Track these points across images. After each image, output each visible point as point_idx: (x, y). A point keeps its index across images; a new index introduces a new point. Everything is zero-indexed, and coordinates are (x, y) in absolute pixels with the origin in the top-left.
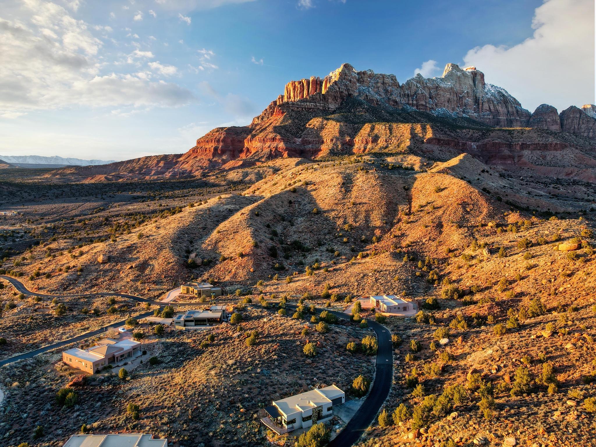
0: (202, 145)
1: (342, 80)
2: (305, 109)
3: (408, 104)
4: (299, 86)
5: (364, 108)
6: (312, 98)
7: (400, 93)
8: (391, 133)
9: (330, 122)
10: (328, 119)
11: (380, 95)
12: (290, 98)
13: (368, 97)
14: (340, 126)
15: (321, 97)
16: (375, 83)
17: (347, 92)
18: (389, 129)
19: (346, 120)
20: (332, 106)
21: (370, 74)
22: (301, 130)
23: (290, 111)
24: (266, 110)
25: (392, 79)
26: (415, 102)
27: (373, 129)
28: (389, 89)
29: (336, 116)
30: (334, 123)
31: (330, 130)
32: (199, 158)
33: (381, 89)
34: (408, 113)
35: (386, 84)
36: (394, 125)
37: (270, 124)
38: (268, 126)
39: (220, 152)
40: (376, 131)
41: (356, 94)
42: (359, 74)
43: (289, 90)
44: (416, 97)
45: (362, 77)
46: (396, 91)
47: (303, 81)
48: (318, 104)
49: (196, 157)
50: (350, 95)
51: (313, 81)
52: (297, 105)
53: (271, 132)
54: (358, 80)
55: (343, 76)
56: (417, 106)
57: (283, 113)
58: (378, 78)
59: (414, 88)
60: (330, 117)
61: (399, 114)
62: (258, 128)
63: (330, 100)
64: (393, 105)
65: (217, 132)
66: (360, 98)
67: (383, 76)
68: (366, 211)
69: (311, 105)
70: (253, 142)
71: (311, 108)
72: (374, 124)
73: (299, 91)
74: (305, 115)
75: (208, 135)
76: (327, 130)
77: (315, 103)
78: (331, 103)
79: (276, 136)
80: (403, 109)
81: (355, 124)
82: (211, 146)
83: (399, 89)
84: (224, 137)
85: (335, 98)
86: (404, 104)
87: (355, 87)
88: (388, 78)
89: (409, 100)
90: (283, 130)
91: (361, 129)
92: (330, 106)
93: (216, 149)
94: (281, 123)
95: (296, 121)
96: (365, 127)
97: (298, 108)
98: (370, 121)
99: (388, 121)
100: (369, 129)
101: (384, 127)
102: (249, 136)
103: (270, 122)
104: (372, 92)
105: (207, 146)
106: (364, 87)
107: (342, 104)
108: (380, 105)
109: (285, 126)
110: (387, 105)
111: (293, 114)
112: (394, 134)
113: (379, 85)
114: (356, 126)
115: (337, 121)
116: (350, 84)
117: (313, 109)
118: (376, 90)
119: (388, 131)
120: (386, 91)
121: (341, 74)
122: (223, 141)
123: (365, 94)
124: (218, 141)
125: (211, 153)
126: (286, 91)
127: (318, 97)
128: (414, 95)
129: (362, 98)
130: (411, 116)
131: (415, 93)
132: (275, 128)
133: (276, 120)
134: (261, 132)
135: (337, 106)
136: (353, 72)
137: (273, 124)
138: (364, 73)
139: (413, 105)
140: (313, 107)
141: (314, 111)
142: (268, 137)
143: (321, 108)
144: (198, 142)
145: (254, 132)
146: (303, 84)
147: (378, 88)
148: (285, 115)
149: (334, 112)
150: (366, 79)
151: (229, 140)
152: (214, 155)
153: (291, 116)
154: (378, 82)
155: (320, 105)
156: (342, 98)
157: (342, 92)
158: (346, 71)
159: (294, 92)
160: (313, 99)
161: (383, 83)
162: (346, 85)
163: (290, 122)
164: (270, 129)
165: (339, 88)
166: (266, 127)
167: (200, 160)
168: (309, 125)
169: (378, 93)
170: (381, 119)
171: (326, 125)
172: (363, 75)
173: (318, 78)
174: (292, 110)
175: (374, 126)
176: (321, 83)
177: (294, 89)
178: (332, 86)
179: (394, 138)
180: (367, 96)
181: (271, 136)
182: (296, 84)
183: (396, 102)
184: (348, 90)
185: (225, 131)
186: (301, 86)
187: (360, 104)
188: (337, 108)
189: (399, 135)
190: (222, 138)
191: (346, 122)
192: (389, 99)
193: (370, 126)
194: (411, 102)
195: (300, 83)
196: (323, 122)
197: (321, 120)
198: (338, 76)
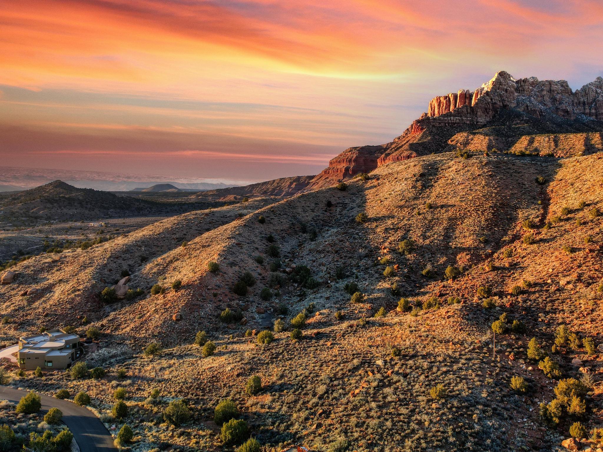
0: (334, 165)
1: (496, 90)
2: (449, 123)
3: (584, 113)
4: (445, 101)
5: (522, 120)
6: (458, 111)
7: (573, 101)
8: (556, 145)
9: (477, 136)
10: (474, 134)
11: (545, 105)
12: (434, 114)
13: (529, 108)
14: (490, 140)
15: (469, 110)
16: (538, 92)
17: (501, 104)
18: (554, 140)
19: (498, 133)
20: (482, 120)
21: (533, 82)
22: (442, 147)
23: (431, 126)
24: (408, 129)
25: (562, 86)
26: (593, 111)
27: (531, 142)
28: (558, 97)
29: (485, 130)
30: (482, 137)
31: (477, 145)
32: (330, 178)
33: (547, 98)
34: (584, 124)
35: (553, 91)
36: (562, 136)
37: (407, 142)
38: (405, 144)
39: (351, 173)
40: (536, 144)
41: (513, 105)
42: (517, 82)
43: (433, 106)
44: (596, 105)
45: (521, 86)
46: (567, 99)
47: (450, 95)
48: (464, 118)
49: (327, 178)
50: (505, 106)
51: (461, 94)
52: (439, 120)
53: (407, 150)
54: (517, 90)
55: (498, 86)
56: (596, 116)
57: (422, 129)
58: (543, 85)
59: (592, 95)
60: (477, 131)
61: (571, 125)
62: (393, 146)
63: (479, 113)
64: (563, 116)
65: (350, 151)
66: (518, 109)
67: (550, 83)
68: (450, 219)
69: (457, 119)
70: (387, 161)
71: (455, 123)
72: (534, 136)
73: (444, 107)
74: (448, 130)
75: (341, 155)
76: (472, 146)
77: (461, 117)
78: (480, 116)
79: (411, 154)
80: (577, 120)
81: (509, 137)
82: (343, 166)
83: (572, 97)
84: (357, 157)
85: (486, 111)
86: (577, 114)
87: (511, 97)
88: (556, 85)
89: (584, 109)
90: (421, 148)
91: (516, 143)
92: (479, 119)
93: (347, 169)
94: (419, 140)
95: (437, 137)
96: (521, 140)
97: (440, 123)
98: (529, 134)
99: (553, 132)
100: (526, 143)
101: (547, 139)
102: (383, 155)
103: (408, 139)
104: (535, 102)
105: (339, 167)
106: (524, 96)
107: (494, 116)
108: (545, 116)
109: (422, 143)
110: (554, 116)
111: (434, 130)
112: (561, 147)
113: (545, 93)
114: (510, 139)
115: (486, 135)
116: (505, 94)
117: (458, 123)
118: (539, 99)
119: (553, 144)
120: (554, 100)
121: (494, 84)
122: (356, 160)
123: (525, 105)
124: (350, 161)
125: (342, 174)
126: (430, 108)
127: (465, 110)
128: (592, 103)
129: (520, 110)
130: (587, 126)
131: (594, 100)
132: (411, 145)
133: (414, 137)
134: (396, 150)
135: (488, 119)
136: (511, 80)
137: (411, 142)
138: (525, 81)
139: (590, 114)
140: (458, 121)
141: (460, 126)
142: (402, 155)
143: (468, 122)
144: (331, 163)
145: (388, 151)
146: (449, 99)
147: (543, 96)
148: (425, 132)
149: (484, 126)
150: (527, 87)
151: (362, 160)
152: (345, 176)
153: (432, 132)
154: (542, 90)
155: (467, 120)
156: (495, 110)
157: (495, 103)
158: (502, 80)
159: (439, 108)
160: (458, 113)
161: (550, 91)
162: (500, 95)
163: (429, 138)
164: (406, 147)
165: (492, 99)
166: (402, 146)
167: (330, 181)
168: (452, 141)
169: (543, 103)
170: (544, 130)
171: (472, 139)
172: (522, 83)
173: (468, 91)
174: (433, 126)
175: (534, 138)
176: (471, 96)
177: (439, 105)
178: (483, 97)
179: (560, 152)
180: (527, 106)
181: (406, 153)
182: (442, 99)
183: (567, 112)
184: (503, 101)
185: (358, 150)
186: (446, 101)
187: (518, 115)
188: (487, 122)
189: (567, 147)
190: (354, 158)
191: (497, 135)
192: (557, 109)
193: (528, 138)
194: (587, 111)
195: (446, 98)
196: (468, 136)
197: (466, 134)
198: (491, 86)
